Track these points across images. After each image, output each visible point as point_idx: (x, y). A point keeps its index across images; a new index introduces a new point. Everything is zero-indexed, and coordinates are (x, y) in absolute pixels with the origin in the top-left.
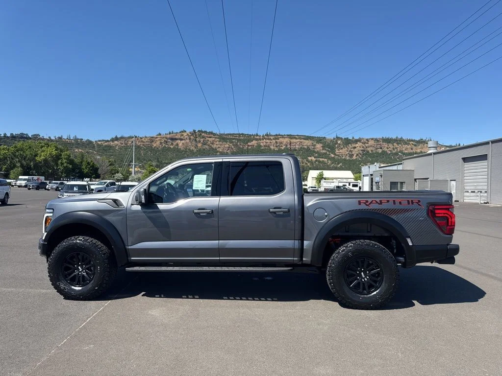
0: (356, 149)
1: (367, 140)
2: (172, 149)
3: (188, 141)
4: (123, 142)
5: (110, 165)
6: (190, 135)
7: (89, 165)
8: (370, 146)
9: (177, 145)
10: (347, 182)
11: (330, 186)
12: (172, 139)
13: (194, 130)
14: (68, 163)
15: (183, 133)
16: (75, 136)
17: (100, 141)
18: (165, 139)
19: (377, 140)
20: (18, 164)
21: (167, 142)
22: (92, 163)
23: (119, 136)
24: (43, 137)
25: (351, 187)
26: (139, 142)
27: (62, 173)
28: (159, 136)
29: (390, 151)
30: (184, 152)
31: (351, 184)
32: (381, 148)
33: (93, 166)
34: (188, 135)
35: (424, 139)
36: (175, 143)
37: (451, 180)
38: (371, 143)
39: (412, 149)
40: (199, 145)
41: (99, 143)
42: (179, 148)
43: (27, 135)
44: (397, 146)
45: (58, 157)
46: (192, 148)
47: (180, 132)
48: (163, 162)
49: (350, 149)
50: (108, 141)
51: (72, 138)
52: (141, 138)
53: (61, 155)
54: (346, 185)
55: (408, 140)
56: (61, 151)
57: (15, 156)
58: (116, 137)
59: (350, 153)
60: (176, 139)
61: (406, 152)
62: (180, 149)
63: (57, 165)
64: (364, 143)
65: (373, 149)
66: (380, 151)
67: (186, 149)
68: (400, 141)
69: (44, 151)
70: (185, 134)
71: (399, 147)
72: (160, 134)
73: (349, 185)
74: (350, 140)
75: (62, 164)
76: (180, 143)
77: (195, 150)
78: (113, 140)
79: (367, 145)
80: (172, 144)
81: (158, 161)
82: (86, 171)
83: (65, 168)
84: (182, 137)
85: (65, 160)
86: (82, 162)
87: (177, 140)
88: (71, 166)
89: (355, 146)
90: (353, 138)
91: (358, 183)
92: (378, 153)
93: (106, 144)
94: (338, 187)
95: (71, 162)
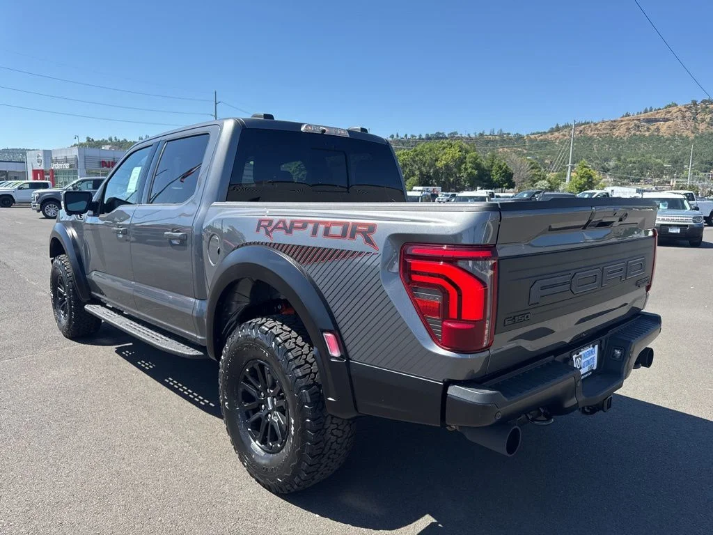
2: (647, 138)
3: (679, 121)
4: (567, 133)
5: (532, 168)
6: (684, 110)
7: (501, 169)
9: (658, 129)
12: (649, 121)
13: (693, 101)
14: (473, 168)
15: (670, 109)
16: (501, 130)
17: (533, 134)
18: (636, 122)
20: (417, 173)
21: (638, 127)
22: (504, 167)
23: (560, 125)
24: (461, 135)
26: (591, 131)
27: (465, 182)
28: (627, 118)
30: (668, 142)
33: (505, 171)
34: (680, 110)
36: (653, 128)
40: (702, 127)
41: (532, 137)
42: (661, 134)
43: (443, 134)
45: (462, 161)
46: (688, 133)
47: (666, 108)
48: (628, 160)
50: (545, 133)
51: (496, 134)
52: (596, 124)
53: (465, 158)
56: (467, 152)
57: (414, 161)
58: (557, 127)
60: (656, 120)
62: (663, 136)
63: (460, 171)
67: (674, 136)
69: (445, 154)
70: (674, 110)
72: (628, 115)
75: (466, 169)
76: (663, 126)
77: (692, 137)
78: (552, 131)
80: (648, 129)
81: (619, 159)
82: (495, 178)
83: (469, 174)
84: (668, 116)
85: (471, 164)
86: (492, 166)
87: (659, 121)
88: (476, 172)
93: (541, 138)
95: (477, 166)
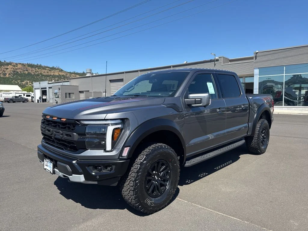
0: (7, 70)
1: (16, 64)
8: (19, 69)
10: (22, 93)
11: (9, 96)
19: (23, 65)
25: (25, 97)
29: (33, 73)
31: (25, 95)
32: (27, 71)
35: (55, 67)
37: (103, 92)
38: (19, 66)
39: (48, 73)
44: (38, 70)
49: (3, 69)
54: (21, 96)
55: (45, 67)
59: (3, 72)
61: (44, 74)
64: (14, 66)
65: (22, 71)
66: (27, 72)
68: (40, 67)
71: (40, 71)
73: (24, 95)
74: (3, 63)
79: (16, 68)
89: (7, 67)
90: (5, 61)
91: (30, 94)
92: (25, 74)
94: (16, 97)
